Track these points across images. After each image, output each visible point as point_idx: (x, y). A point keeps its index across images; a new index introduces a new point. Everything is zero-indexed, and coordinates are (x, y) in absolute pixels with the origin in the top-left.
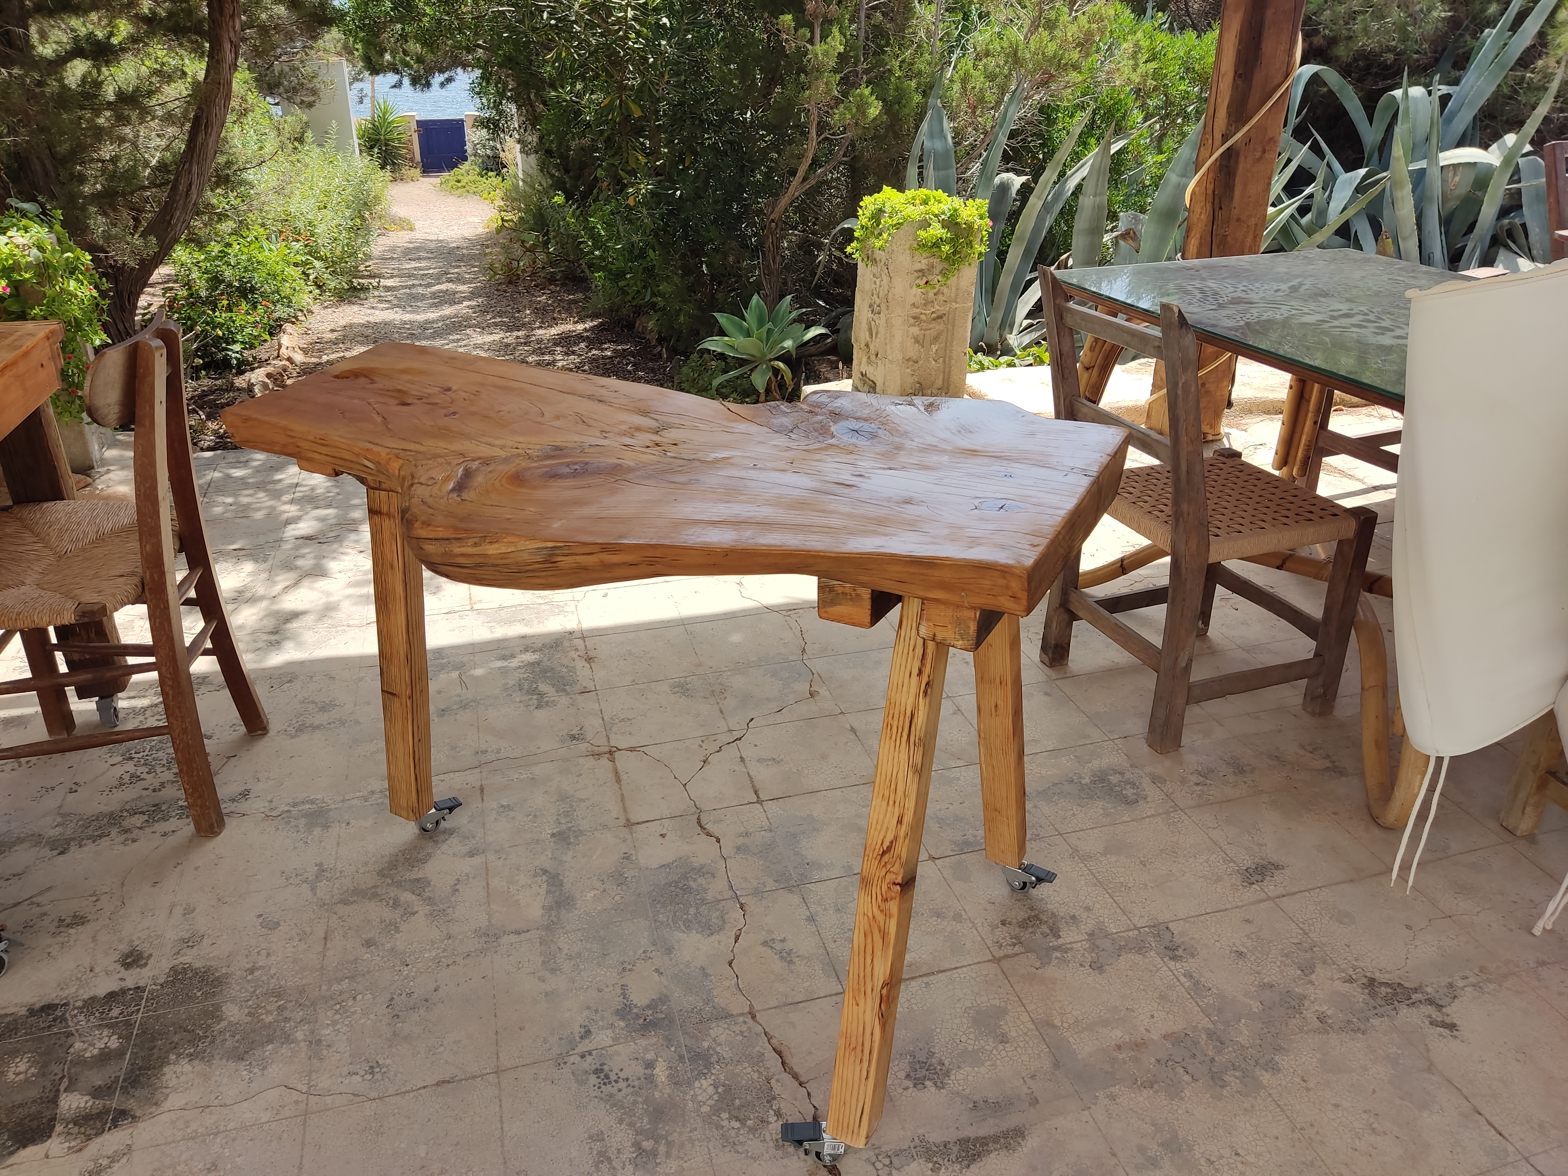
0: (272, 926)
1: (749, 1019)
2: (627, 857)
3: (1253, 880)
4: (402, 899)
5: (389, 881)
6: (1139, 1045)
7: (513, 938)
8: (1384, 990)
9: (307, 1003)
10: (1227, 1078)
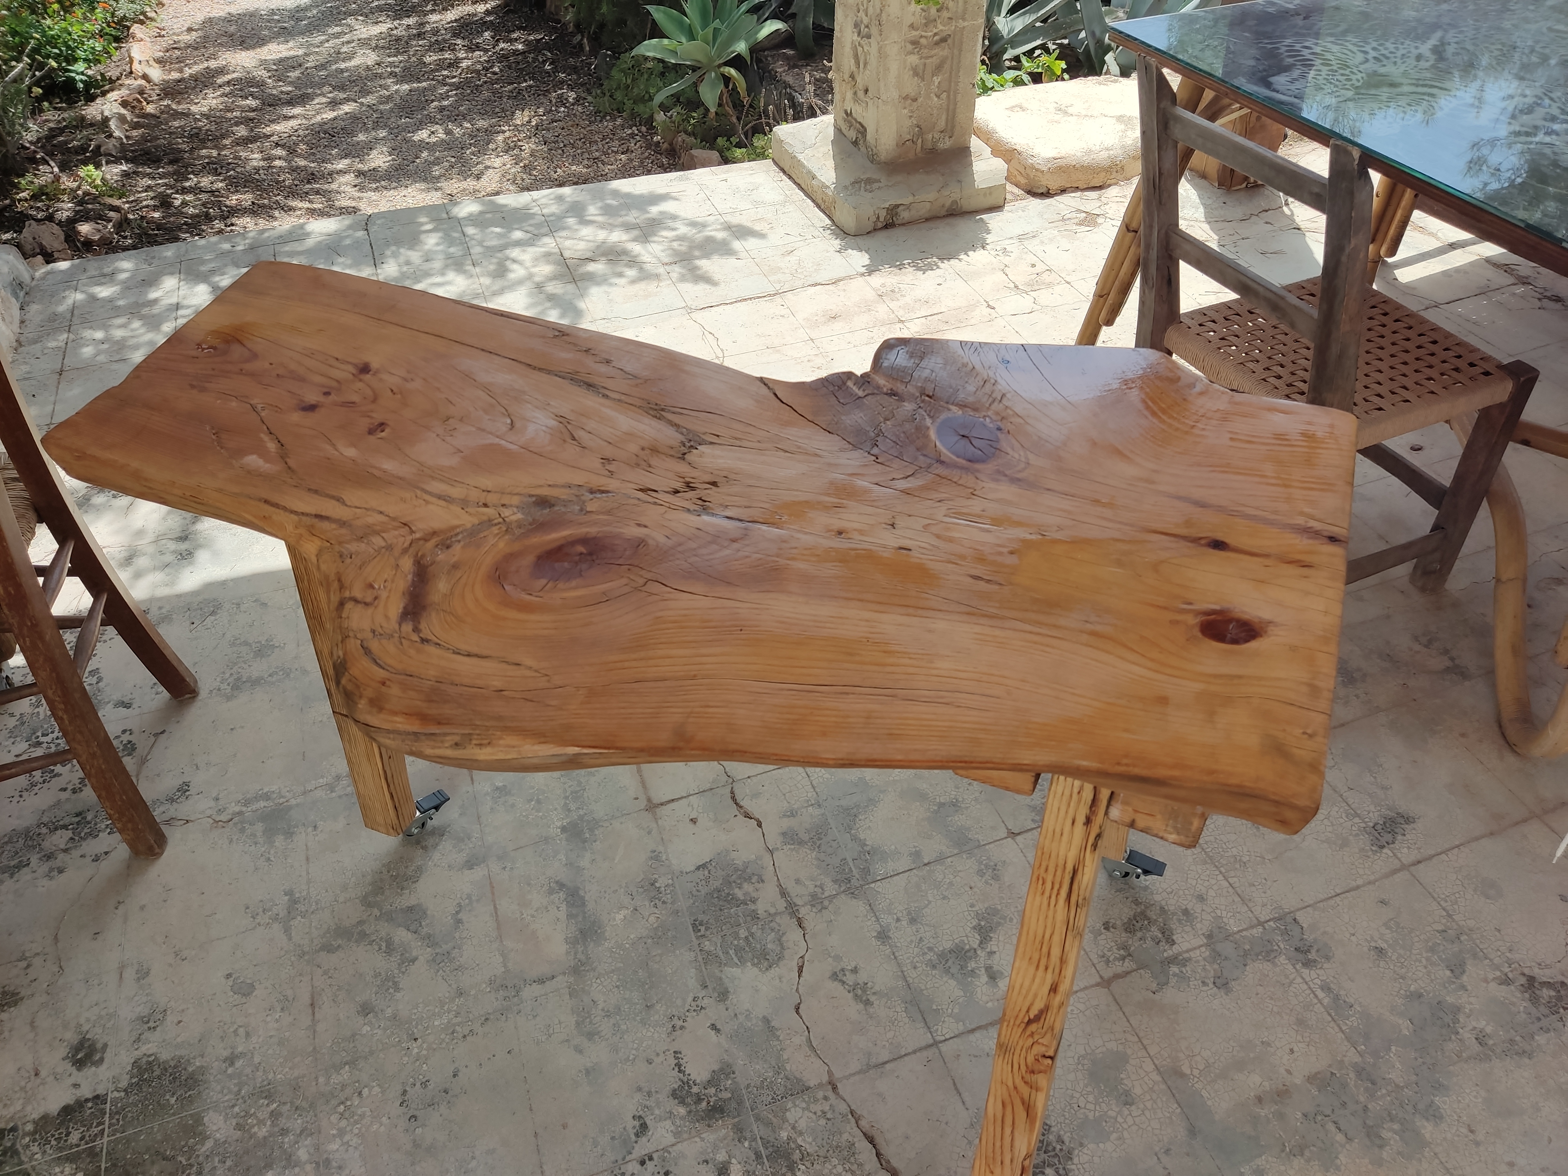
0: (245, 990)
1: (830, 1094)
2: (655, 856)
3: (1383, 841)
4: (396, 940)
5: (376, 912)
6: (1282, 1094)
7: (537, 989)
8: (1546, 993)
9: (304, 1104)
10: (1386, 1134)
